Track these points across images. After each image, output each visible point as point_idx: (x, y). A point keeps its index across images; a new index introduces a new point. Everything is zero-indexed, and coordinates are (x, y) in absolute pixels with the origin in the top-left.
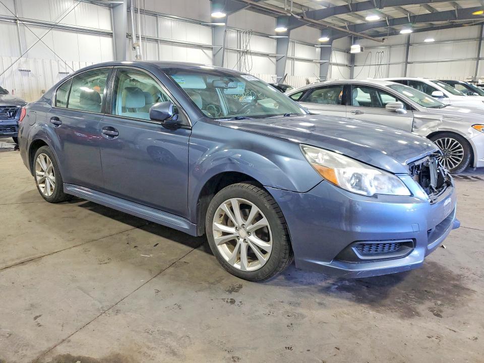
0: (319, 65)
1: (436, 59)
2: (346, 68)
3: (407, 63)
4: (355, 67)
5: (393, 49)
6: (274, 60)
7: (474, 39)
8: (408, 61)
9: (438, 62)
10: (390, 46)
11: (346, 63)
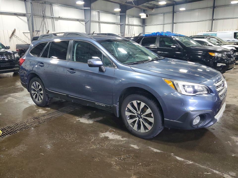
0: (120, 26)
1: (189, 21)
2: (140, 27)
3: (173, 23)
4: (145, 27)
5: (165, 15)
6: (84, 23)
7: (210, 7)
8: (174, 22)
9: (190, 22)
10: (164, 14)
11: (140, 24)
